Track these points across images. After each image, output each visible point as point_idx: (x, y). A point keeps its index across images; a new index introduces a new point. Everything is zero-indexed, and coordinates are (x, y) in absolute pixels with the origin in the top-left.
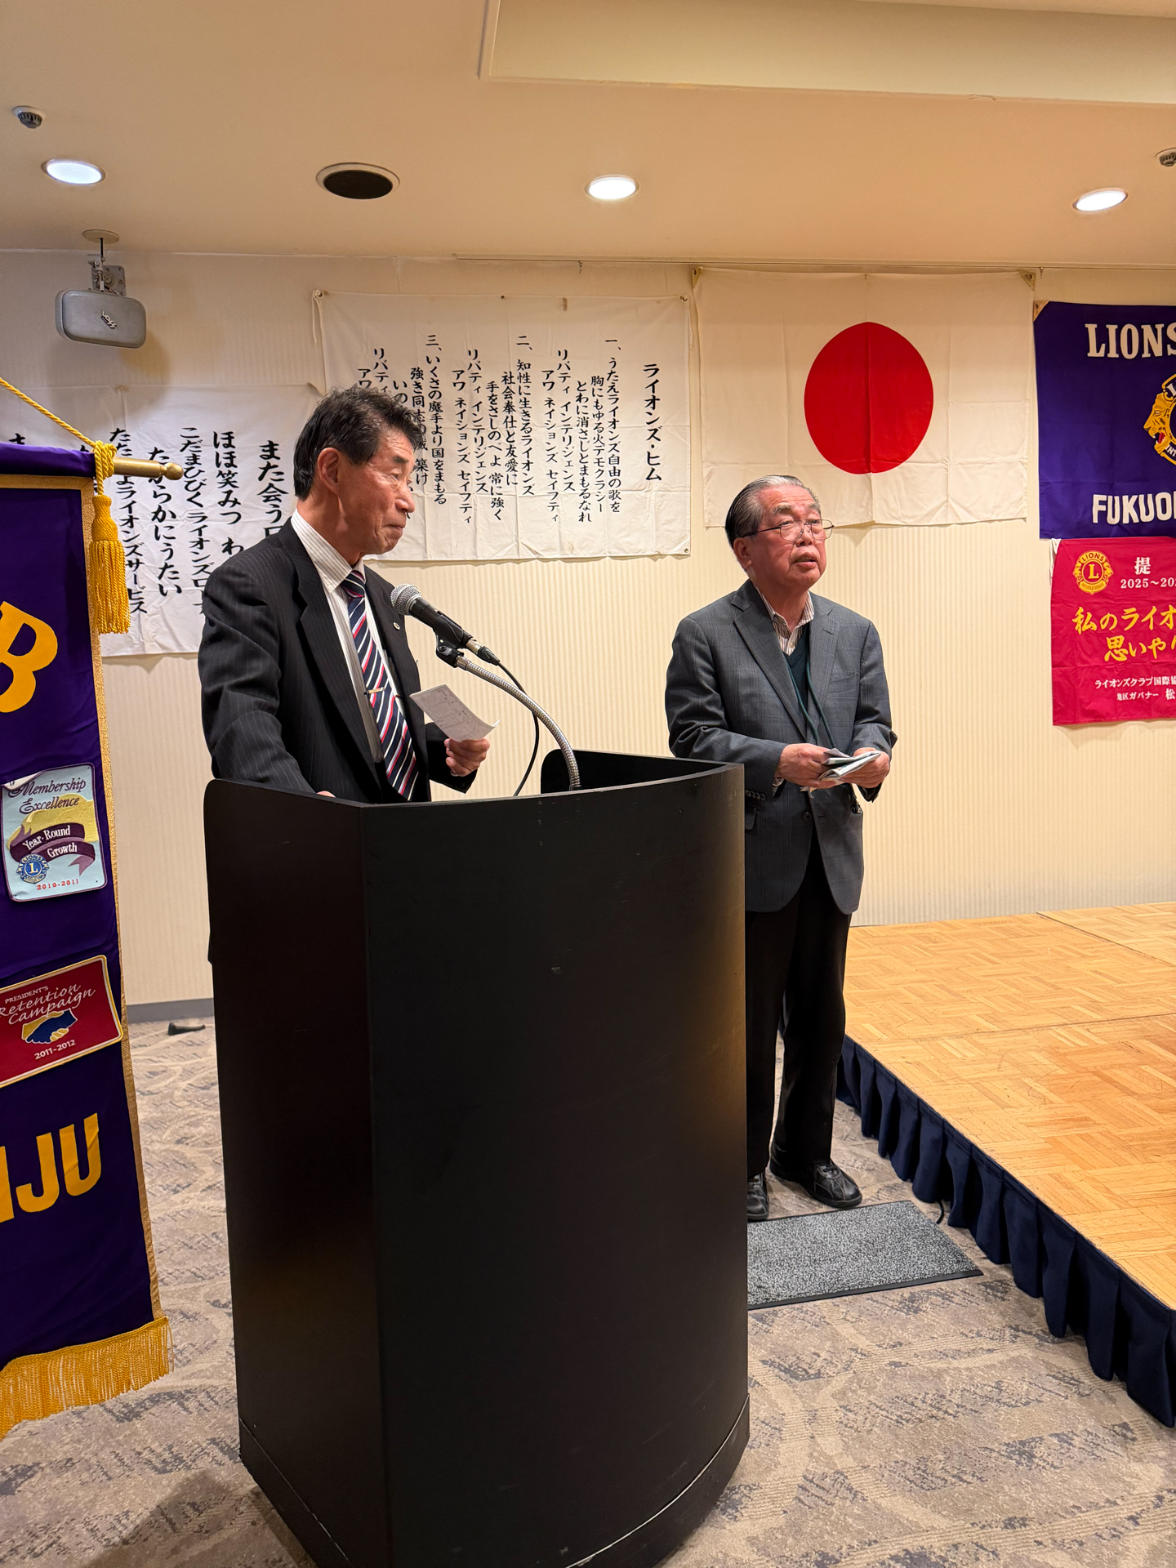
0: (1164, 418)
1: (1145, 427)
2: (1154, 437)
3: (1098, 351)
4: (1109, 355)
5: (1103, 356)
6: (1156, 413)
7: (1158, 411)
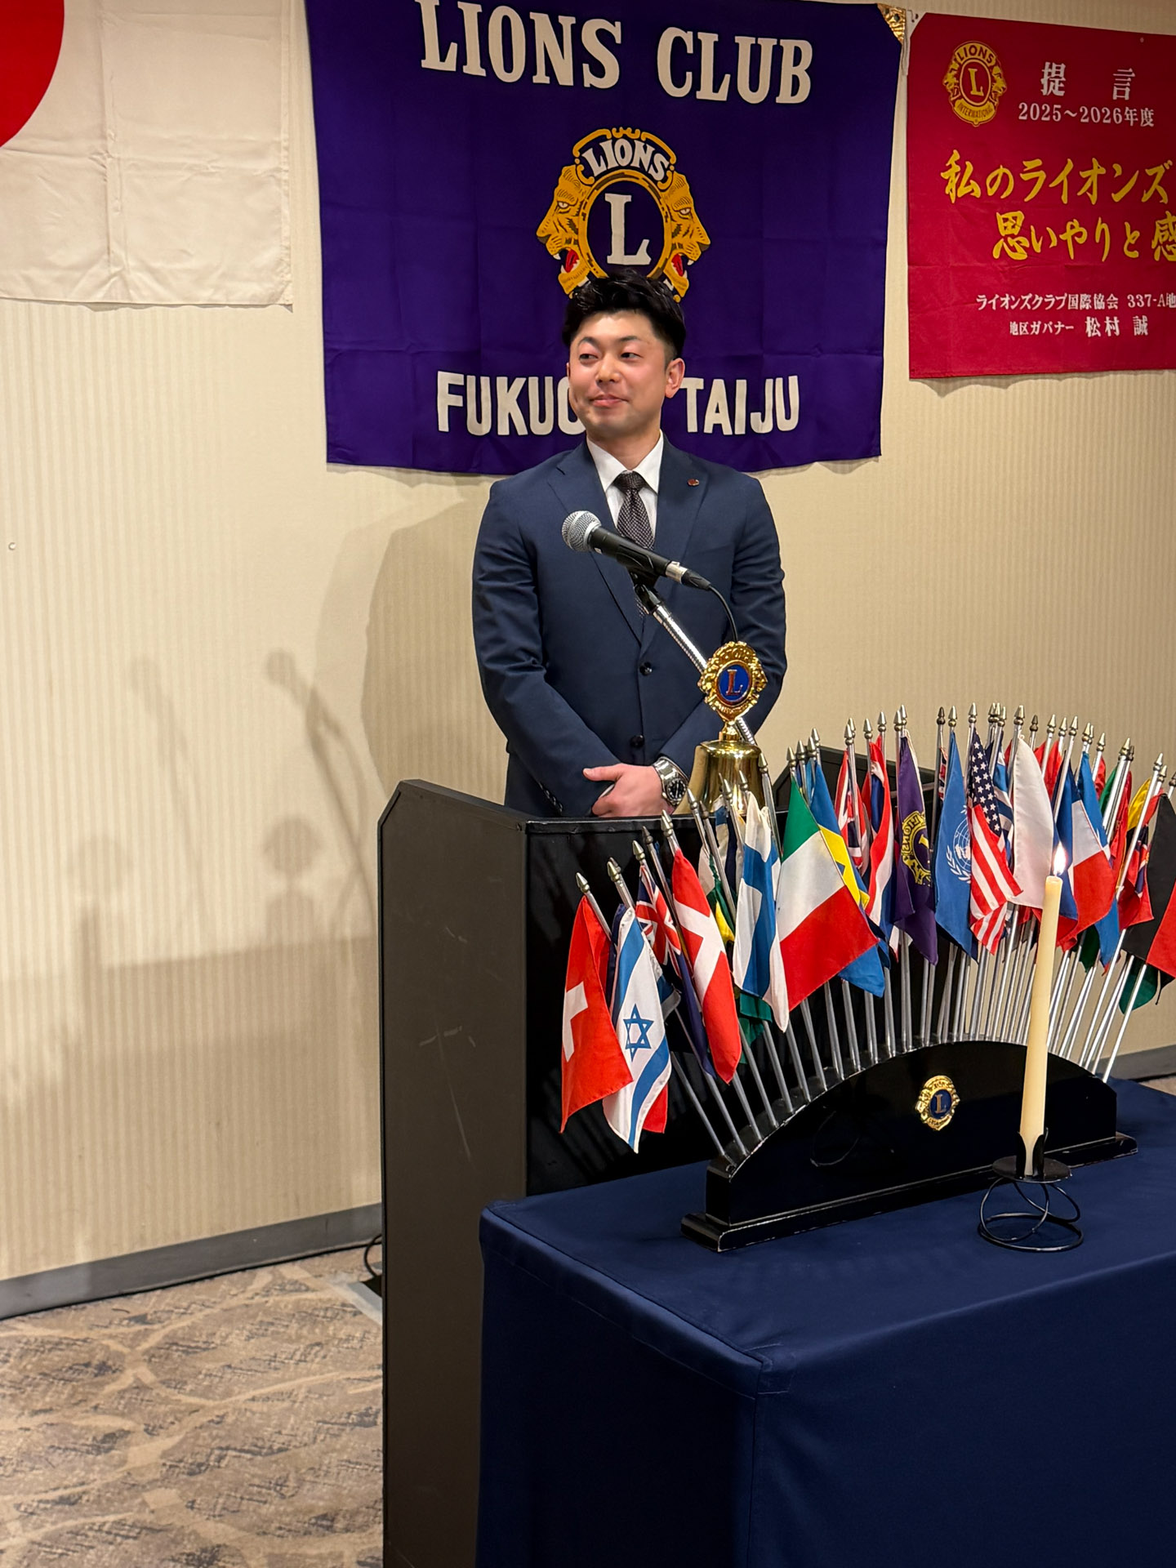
0: (575, 220)
1: (539, 234)
2: (557, 257)
3: (443, 58)
4: (466, 69)
5: (454, 69)
6: (560, 208)
7: (563, 203)
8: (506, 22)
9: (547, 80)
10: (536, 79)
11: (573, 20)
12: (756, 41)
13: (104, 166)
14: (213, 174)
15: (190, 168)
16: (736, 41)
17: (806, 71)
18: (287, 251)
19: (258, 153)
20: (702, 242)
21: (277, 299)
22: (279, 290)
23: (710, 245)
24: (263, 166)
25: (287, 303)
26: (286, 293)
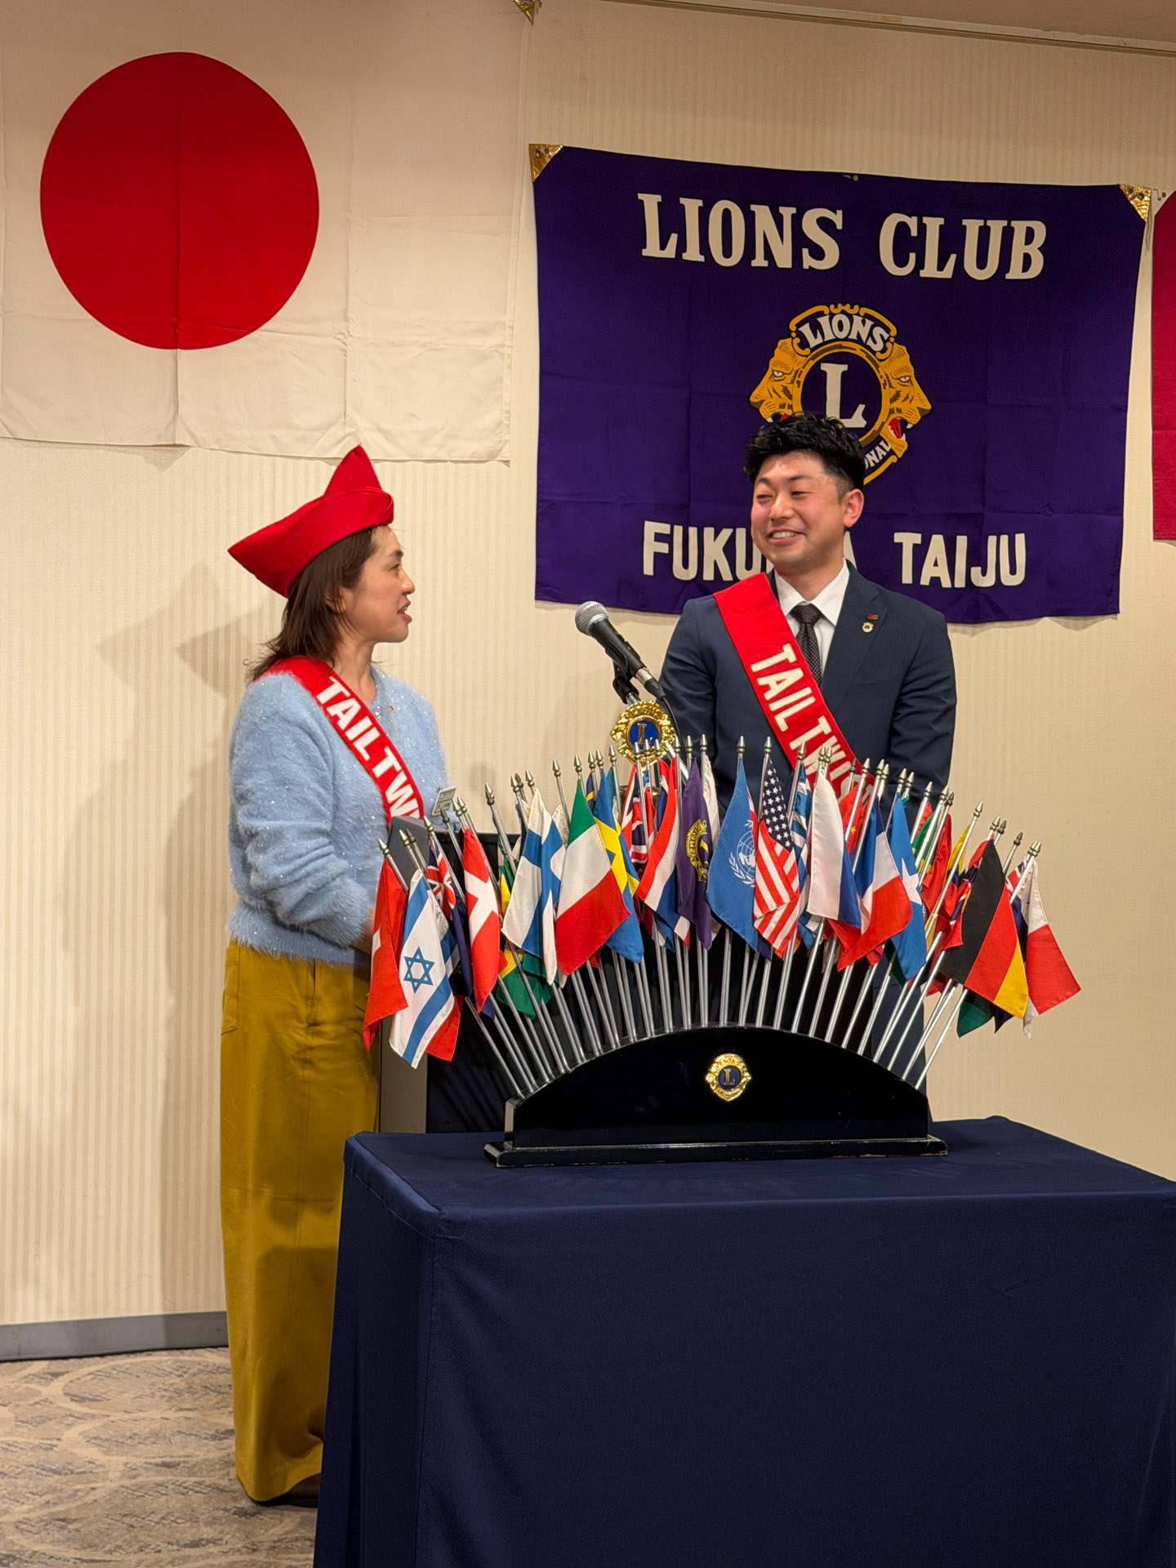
0: (790, 387)
1: (753, 399)
2: (770, 420)
3: (663, 246)
4: (685, 256)
5: (673, 256)
6: (775, 376)
7: (778, 371)
8: (727, 215)
9: (765, 264)
10: (754, 263)
11: (793, 210)
12: (985, 223)
13: (345, 344)
14: (441, 349)
15: (424, 345)
16: (963, 224)
17: (1039, 249)
18: (507, 415)
19: (484, 332)
20: (923, 407)
21: (496, 457)
22: (498, 448)
23: (931, 410)
24: (490, 342)
25: (505, 459)
26: (504, 450)
